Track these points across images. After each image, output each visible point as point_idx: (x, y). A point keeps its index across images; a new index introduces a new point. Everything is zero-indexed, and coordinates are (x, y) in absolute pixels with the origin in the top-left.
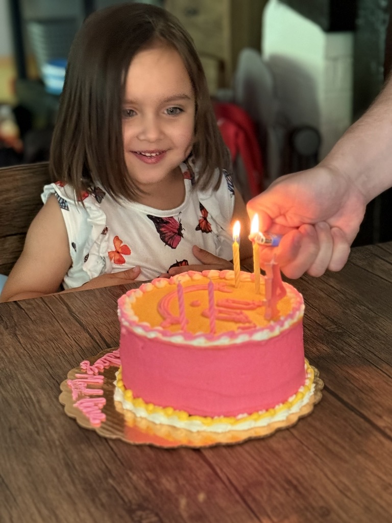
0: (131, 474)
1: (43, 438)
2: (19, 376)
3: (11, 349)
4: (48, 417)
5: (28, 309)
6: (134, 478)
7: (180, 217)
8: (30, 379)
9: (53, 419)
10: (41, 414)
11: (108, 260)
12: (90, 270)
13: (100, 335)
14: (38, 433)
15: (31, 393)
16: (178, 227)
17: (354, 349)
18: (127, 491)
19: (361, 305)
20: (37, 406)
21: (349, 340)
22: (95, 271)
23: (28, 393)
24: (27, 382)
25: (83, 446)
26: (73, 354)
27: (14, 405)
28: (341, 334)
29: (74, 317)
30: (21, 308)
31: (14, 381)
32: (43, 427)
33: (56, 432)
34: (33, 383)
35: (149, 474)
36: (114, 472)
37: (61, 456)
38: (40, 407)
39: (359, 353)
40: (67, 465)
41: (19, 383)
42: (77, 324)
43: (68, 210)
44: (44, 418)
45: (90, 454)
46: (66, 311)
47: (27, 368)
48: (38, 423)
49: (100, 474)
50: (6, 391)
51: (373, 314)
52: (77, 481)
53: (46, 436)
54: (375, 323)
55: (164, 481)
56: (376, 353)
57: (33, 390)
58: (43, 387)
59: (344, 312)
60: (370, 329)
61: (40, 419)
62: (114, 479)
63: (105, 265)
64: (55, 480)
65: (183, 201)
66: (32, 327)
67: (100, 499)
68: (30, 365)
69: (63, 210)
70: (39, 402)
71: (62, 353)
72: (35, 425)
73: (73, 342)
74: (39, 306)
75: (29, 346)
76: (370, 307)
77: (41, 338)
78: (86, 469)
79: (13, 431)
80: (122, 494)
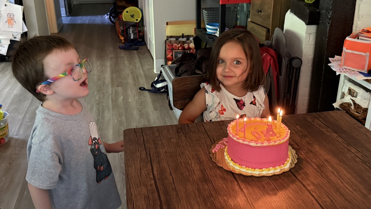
0: (219, 197)
1: (191, 178)
2: (186, 153)
3: (184, 142)
4: (194, 170)
5: (191, 127)
6: (220, 198)
7: (245, 99)
8: (189, 155)
9: (195, 171)
10: (191, 169)
11: (218, 113)
12: (212, 116)
13: (214, 140)
14: (190, 177)
15: (189, 160)
16: (243, 103)
17: (303, 156)
18: (217, 203)
19: (307, 138)
20: (190, 165)
21: (301, 152)
22: (214, 116)
23: (188, 160)
24: (188, 156)
25: (204, 183)
26: (204, 147)
27: (183, 164)
28: (299, 149)
29: (206, 132)
30: (189, 126)
31: (184, 155)
32: (192, 174)
33: (196, 177)
34: (190, 156)
35: (225, 197)
36: (213, 195)
37: (196, 187)
38: (192, 166)
39: (304, 158)
40: (198, 190)
41: (186, 156)
42: (207, 135)
43: (208, 93)
44: (192, 171)
45: (206, 187)
46: (204, 129)
47: (189, 150)
48: (190, 172)
49: (209, 195)
50: (181, 158)
51: (312, 142)
52: (201, 198)
53: (192, 178)
54: (312, 146)
55: (230, 201)
56: (311, 159)
57: (190, 159)
58: (193, 159)
59: (301, 140)
60: (310, 148)
61: (191, 171)
62: (213, 198)
63: (217, 115)
64: (194, 195)
65: (246, 94)
66: (191, 134)
67: (208, 205)
68: (190, 149)
69: (206, 93)
70: (191, 164)
71: (201, 146)
72: (189, 173)
73: (205, 142)
74: (195, 126)
75: (190, 142)
76: (311, 139)
77: (194, 139)
78: (204, 192)
79: (182, 174)
80: (215, 204)
